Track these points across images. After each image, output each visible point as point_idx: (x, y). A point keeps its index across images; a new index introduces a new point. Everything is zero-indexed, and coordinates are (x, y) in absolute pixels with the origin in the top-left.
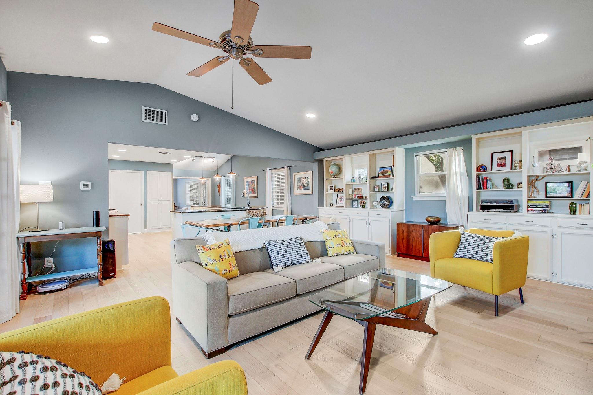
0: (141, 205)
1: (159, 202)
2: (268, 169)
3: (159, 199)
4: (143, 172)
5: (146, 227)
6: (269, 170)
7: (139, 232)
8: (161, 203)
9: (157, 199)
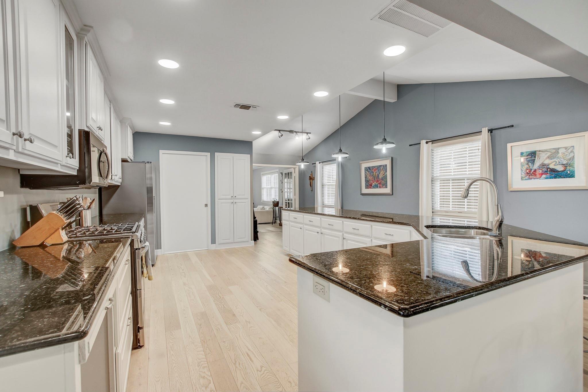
0: (206, 205)
1: (232, 201)
2: (424, 141)
3: (232, 197)
4: (208, 154)
5: (213, 241)
6: (427, 143)
7: (204, 249)
8: (235, 203)
9: (230, 197)
